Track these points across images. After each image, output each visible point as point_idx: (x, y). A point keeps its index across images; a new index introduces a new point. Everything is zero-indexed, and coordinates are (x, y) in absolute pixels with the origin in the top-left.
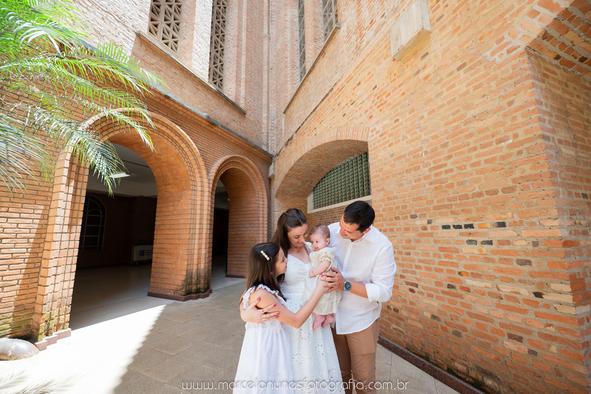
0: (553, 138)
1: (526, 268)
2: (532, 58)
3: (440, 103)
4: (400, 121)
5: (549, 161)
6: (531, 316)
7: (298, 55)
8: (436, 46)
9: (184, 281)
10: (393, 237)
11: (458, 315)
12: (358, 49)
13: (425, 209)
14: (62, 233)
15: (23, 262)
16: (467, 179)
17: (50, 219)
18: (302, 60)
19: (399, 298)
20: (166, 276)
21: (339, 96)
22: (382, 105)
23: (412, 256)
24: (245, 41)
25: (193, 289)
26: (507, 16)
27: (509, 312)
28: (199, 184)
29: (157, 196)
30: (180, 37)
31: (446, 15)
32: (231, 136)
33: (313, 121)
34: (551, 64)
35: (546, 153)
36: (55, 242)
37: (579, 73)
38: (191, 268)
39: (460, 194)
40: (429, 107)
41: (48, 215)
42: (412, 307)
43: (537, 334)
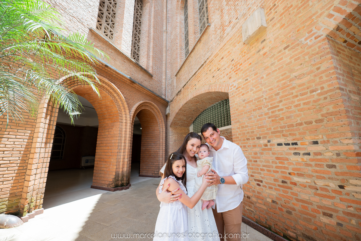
0: (346, 89)
1: (333, 170)
2: (330, 42)
3: (274, 69)
4: (249, 80)
5: (344, 103)
6: (337, 201)
7: (184, 42)
8: (270, 36)
9: (114, 179)
10: (245, 151)
11: (289, 200)
12: (221, 38)
13: (266, 134)
14: (41, 148)
15: (16, 166)
16: (292, 115)
17: (34, 139)
18: (187, 45)
19: (250, 189)
20: (103, 175)
21: (210, 65)
22: (237, 70)
23: (258, 163)
24: (153, 34)
25: (119, 183)
26: (314, 17)
27: (323, 198)
28: (124, 118)
29: (98, 126)
30: (115, 32)
31: (276, 18)
32: (143, 90)
33: (194, 80)
34: (341, 45)
35: (342, 98)
36: (36, 153)
37: (358, 51)
38: (119, 171)
39: (288, 124)
40: (266, 72)
41: (33, 137)
42: (259, 195)
43: (342, 212)
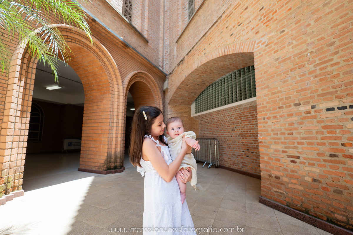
3: (328, 11)
4: (286, 31)
9: (106, 160)
10: (276, 123)
11: (339, 177)
13: (309, 98)
14: (16, 116)
17: (6, 105)
18: (191, 3)
19: (281, 168)
20: (92, 156)
21: (228, 21)
22: (268, 21)
23: (294, 135)
25: (112, 166)
28: (116, 90)
32: (138, 57)
33: (203, 44)
36: (11, 122)
38: (111, 151)
39: (346, 81)
40: (315, 16)
41: (5, 102)
42: (293, 174)
